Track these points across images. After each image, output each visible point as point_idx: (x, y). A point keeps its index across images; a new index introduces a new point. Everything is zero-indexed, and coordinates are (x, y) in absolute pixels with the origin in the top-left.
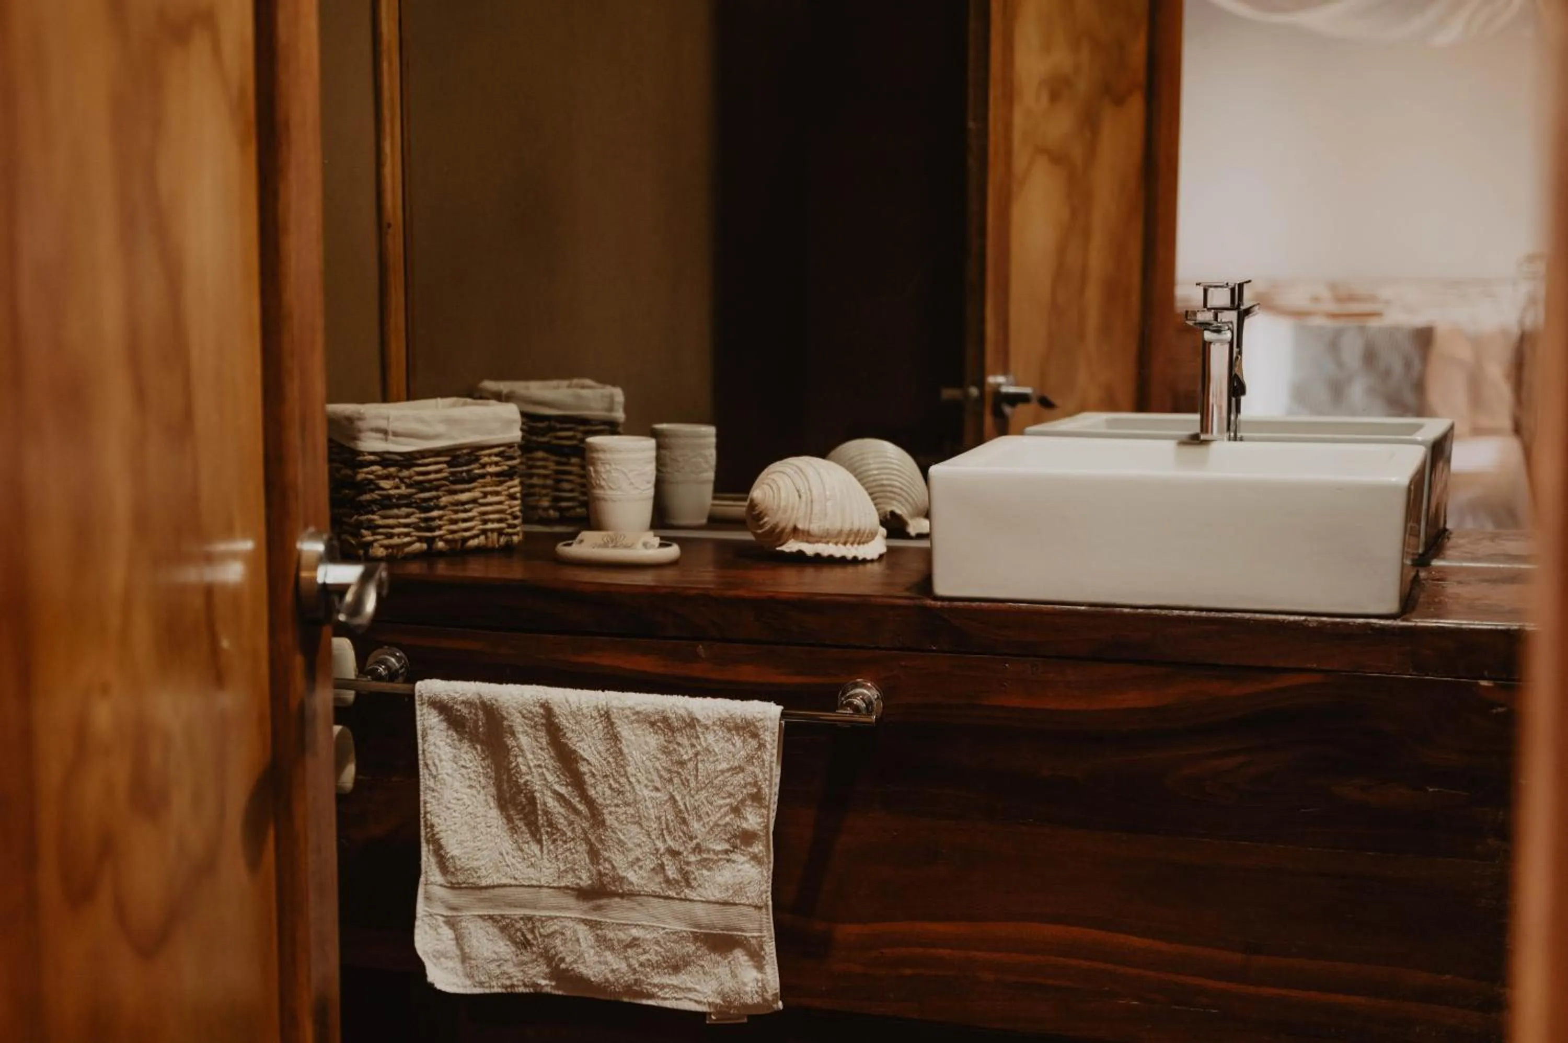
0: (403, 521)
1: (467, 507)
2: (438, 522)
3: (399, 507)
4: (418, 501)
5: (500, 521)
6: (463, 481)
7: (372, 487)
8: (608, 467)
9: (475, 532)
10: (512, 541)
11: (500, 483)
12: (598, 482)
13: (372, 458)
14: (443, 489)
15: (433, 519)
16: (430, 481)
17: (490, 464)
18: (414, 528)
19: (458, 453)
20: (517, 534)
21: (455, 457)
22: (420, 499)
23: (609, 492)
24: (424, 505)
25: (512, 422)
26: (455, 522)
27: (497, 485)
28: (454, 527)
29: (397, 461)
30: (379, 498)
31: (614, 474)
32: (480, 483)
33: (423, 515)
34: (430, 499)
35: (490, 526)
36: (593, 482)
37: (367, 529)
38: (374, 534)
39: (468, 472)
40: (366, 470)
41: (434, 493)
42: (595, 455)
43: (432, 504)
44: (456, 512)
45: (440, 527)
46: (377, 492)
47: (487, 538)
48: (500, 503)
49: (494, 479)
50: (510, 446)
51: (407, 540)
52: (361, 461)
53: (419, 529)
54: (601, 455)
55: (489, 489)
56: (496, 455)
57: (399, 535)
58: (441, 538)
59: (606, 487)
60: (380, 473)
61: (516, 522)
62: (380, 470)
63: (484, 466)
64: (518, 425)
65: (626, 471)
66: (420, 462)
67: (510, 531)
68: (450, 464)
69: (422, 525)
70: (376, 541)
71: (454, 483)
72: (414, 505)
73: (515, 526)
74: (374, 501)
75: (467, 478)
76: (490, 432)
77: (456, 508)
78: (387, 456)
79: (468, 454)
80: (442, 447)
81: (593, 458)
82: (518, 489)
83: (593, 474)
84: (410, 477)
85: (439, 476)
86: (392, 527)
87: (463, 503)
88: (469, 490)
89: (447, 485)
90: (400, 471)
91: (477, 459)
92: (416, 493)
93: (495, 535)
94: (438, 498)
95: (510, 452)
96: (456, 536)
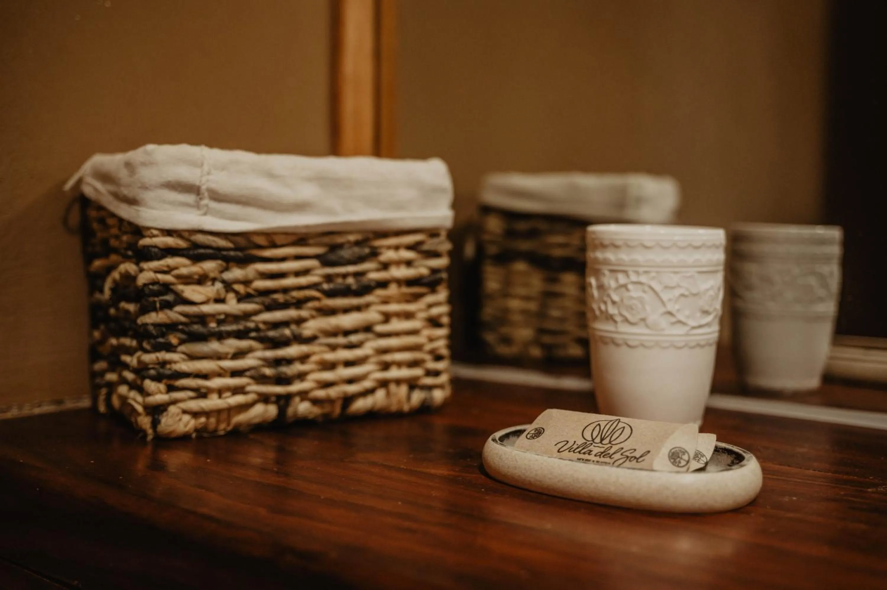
0: (228, 364)
1: (354, 338)
2: (298, 367)
3: (221, 337)
4: (261, 326)
5: (413, 364)
6: (347, 292)
7: (169, 297)
8: (622, 279)
9: (367, 384)
10: (432, 398)
11: (416, 297)
12: (603, 307)
13: (170, 241)
14: (310, 304)
15: (289, 361)
16: (285, 290)
17: (398, 263)
18: (252, 377)
19: (340, 240)
20: (441, 387)
21: (334, 248)
22: (265, 323)
23: (623, 328)
24: (272, 334)
25: (437, 190)
26: (331, 366)
27: (408, 301)
28: (328, 376)
29: (219, 249)
30: (183, 319)
31: (635, 292)
32: (378, 296)
33: (270, 354)
34: (286, 324)
35: (394, 373)
36: (595, 306)
37: (158, 379)
38: (171, 389)
39: (357, 275)
40: (155, 264)
41: (292, 313)
42: (599, 255)
43: (287, 332)
44: (333, 348)
45: (302, 376)
46: (179, 308)
47: (388, 394)
48: (414, 332)
49: (406, 290)
50: (433, 233)
51: (240, 399)
52: (147, 247)
53: (262, 379)
54: (610, 255)
55: (393, 307)
56: (410, 247)
57: (220, 392)
58: (303, 395)
59: (618, 319)
60: (184, 271)
61: (441, 365)
62: (185, 266)
63: (385, 266)
64: (447, 199)
65: (658, 287)
66: (268, 253)
67: (429, 381)
68: (321, 259)
69: (268, 371)
70: (174, 402)
71: (331, 294)
72: (253, 334)
73: (436, 373)
74: (172, 327)
75: (354, 287)
76: (399, 206)
77: (332, 340)
78: (200, 238)
79: (357, 243)
80: (307, 227)
81: (596, 261)
82: (444, 309)
83: (596, 293)
84: (247, 283)
85: (303, 280)
86: (205, 376)
87: (347, 333)
88: (358, 309)
89: (318, 299)
90: (227, 269)
91: (374, 254)
92: (256, 313)
93: (403, 389)
94: (300, 321)
95: (430, 244)
96: (333, 392)
